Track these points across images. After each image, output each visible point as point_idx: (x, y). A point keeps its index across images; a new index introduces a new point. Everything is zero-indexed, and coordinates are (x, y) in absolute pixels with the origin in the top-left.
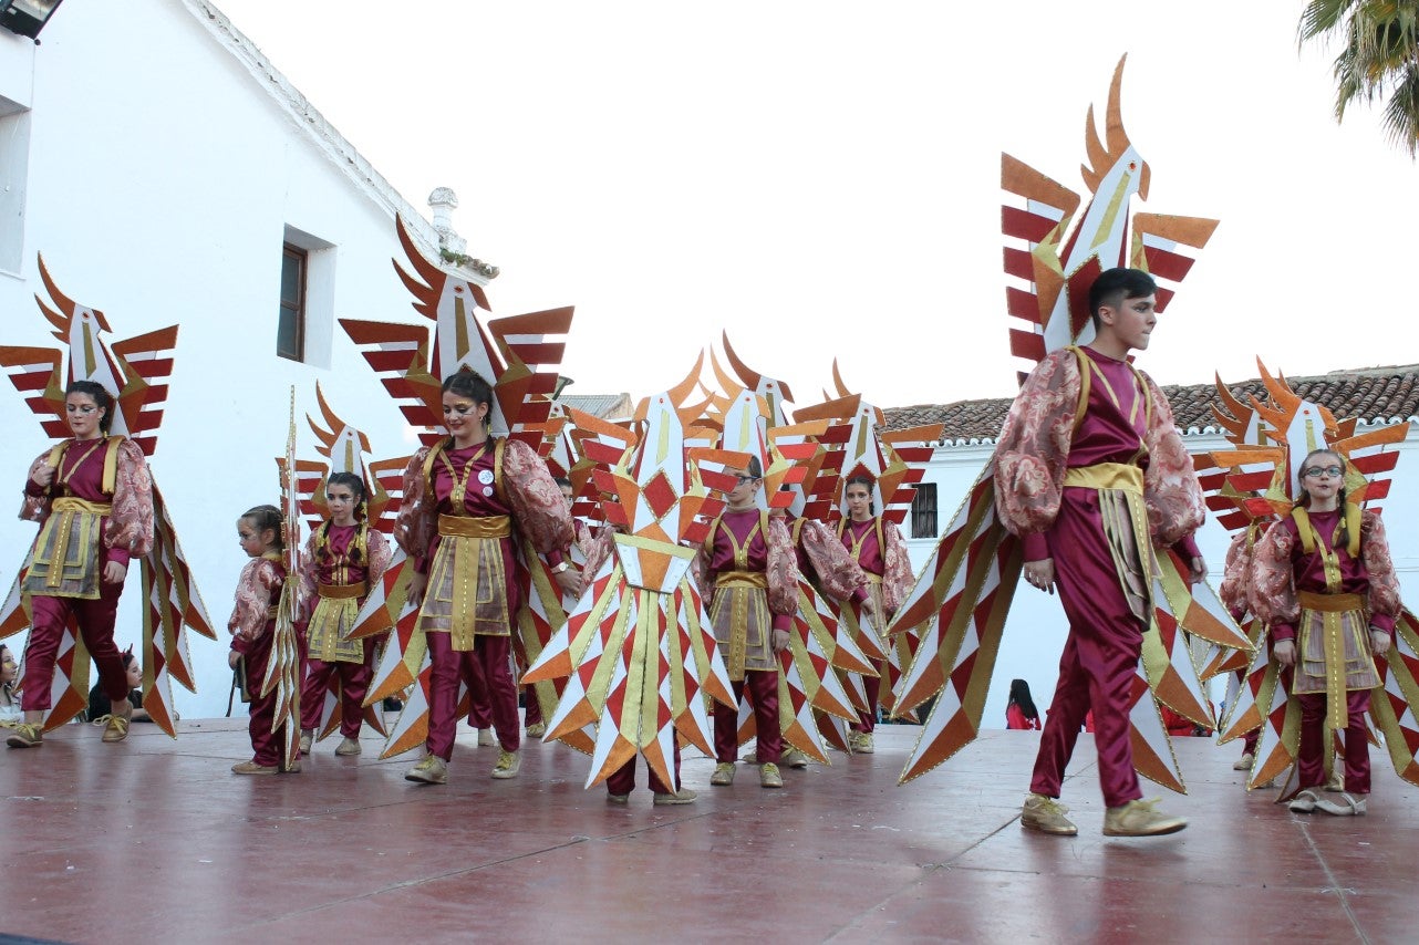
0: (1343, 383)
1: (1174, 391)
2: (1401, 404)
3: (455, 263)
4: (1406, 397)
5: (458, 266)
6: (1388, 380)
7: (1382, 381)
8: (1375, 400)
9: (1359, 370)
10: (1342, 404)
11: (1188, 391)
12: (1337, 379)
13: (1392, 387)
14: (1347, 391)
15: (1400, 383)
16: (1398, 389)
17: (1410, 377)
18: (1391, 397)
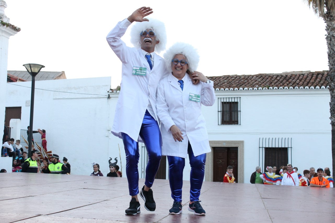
0: (287, 76)
1: (236, 76)
2: (303, 83)
3: (6, 26)
4: (305, 81)
5: (7, 27)
6: (300, 75)
7: (298, 75)
8: (296, 81)
9: (291, 72)
10: (286, 82)
11: (240, 77)
12: (285, 74)
13: (301, 77)
14: (288, 78)
15: (303, 76)
16: (303, 78)
17: (306, 75)
18: (300, 81)
